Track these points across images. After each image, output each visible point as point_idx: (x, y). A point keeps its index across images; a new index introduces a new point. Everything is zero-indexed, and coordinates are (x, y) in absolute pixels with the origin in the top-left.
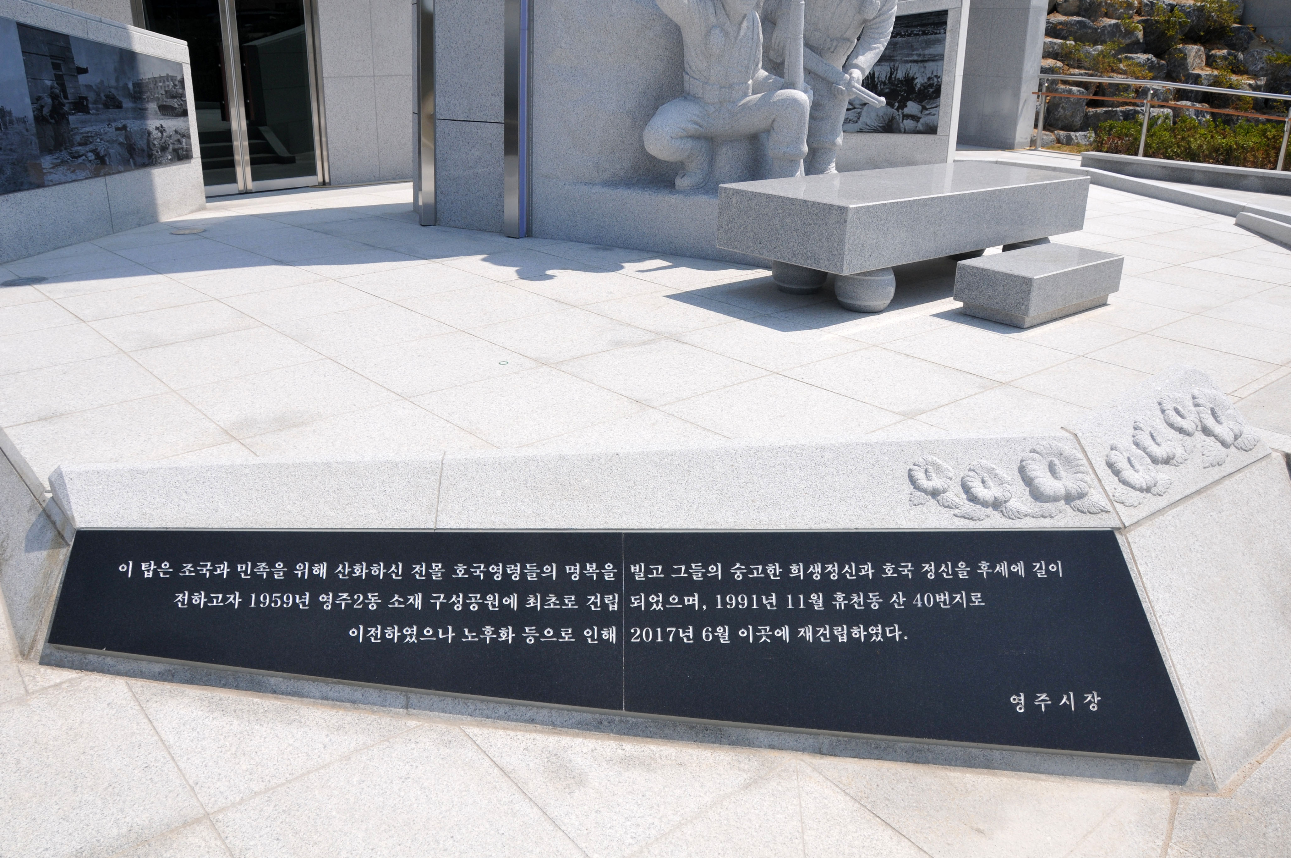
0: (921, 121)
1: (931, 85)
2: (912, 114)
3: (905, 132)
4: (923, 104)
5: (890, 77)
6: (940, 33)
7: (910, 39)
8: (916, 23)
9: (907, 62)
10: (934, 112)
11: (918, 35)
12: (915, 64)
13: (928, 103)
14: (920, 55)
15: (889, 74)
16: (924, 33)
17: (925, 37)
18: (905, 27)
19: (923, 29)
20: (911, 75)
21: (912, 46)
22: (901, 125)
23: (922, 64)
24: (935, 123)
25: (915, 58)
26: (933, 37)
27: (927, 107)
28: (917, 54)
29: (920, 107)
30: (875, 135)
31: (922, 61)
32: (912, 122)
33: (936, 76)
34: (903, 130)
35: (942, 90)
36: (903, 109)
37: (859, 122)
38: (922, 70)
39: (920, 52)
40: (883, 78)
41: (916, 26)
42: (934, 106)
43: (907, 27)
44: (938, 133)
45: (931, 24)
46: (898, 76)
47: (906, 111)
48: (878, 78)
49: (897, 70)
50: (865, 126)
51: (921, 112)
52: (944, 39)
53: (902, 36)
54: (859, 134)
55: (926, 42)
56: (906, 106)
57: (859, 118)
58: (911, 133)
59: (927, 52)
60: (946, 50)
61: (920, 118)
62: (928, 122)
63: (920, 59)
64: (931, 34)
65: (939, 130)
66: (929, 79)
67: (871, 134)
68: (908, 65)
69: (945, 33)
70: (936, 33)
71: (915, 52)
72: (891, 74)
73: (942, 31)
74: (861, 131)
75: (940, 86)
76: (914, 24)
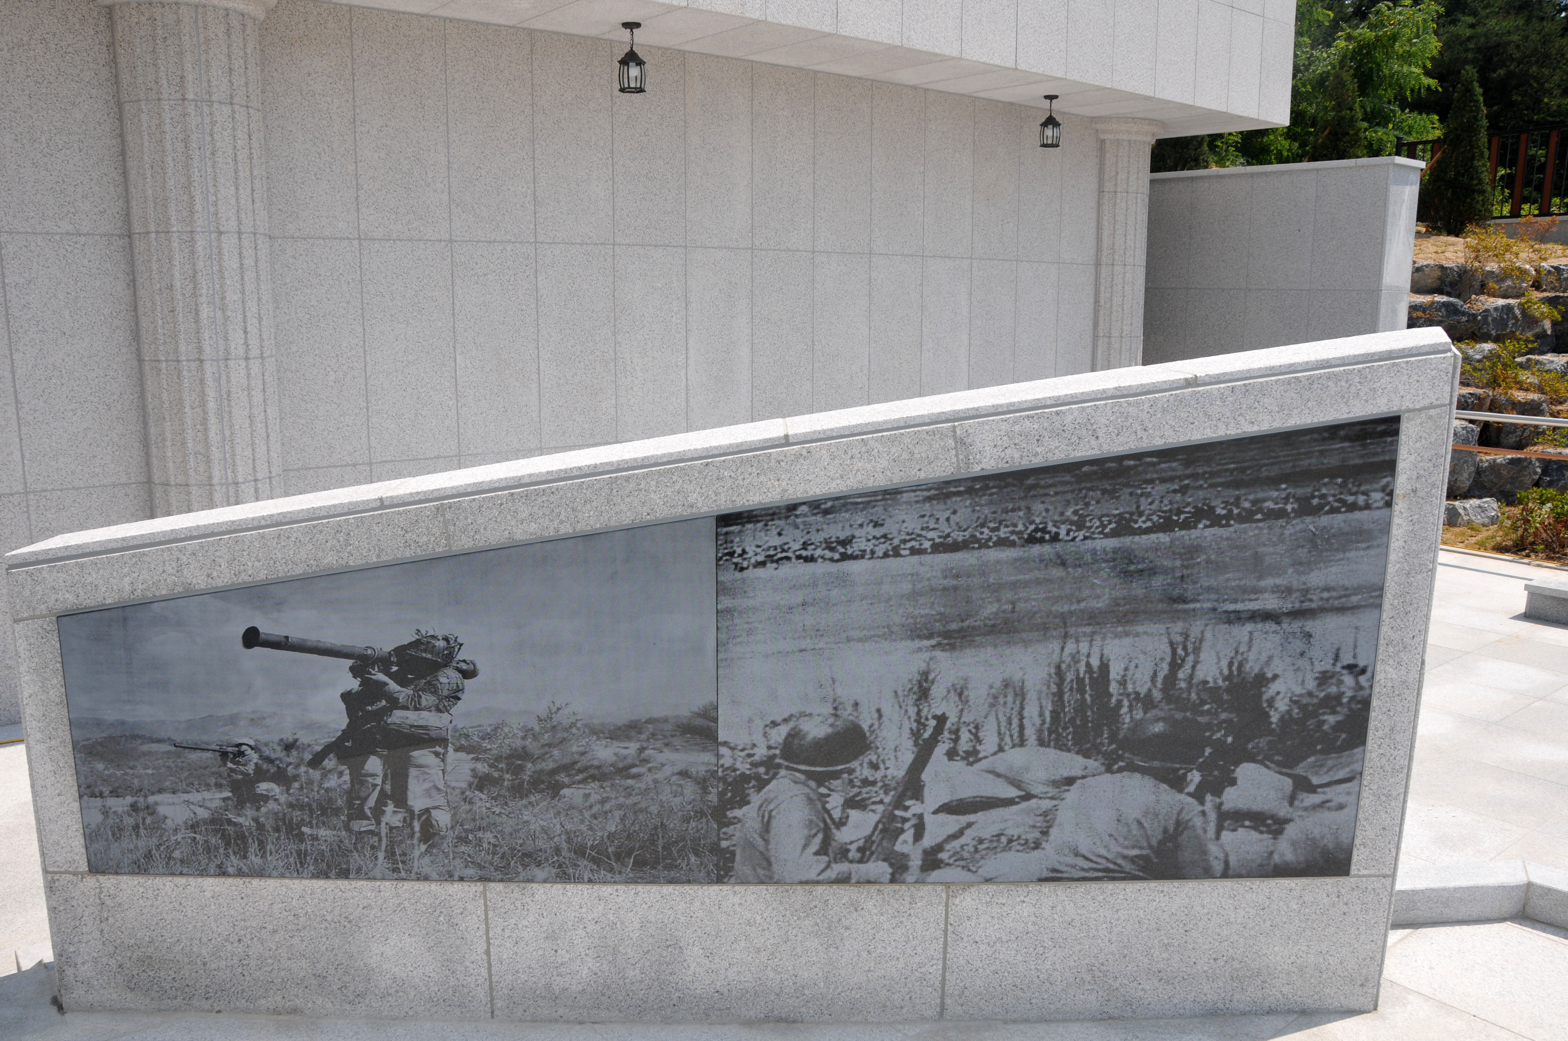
0: (1291, 830)
1: (1332, 702)
2: (1255, 808)
3: (1226, 874)
4: (1300, 770)
5: (1171, 679)
6: (1367, 507)
7: (1250, 531)
8: (1275, 471)
9: (1235, 618)
10: (1342, 799)
11: (1280, 514)
12: (1271, 626)
13: (1317, 767)
14: (1289, 590)
15: (1165, 668)
16: (1306, 509)
17: (1310, 523)
18: (1227, 485)
19: (1300, 492)
20: (1252, 667)
21: (1258, 558)
22: (1213, 849)
23: (1296, 625)
24: (1344, 838)
25: (1270, 603)
26: (1338, 520)
27: (1315, 781)
28: (1276, 590)
29: (1288, 783)
30: (1110, 886)
31: (1296, 614)
32: (1255, 835)
33: (1350, 668)
34: (1218, 867)
35: (1374, 715)
36: (1218, 793)
37: (1048, 847)
38: (1298, 645)
39: (1290, 578)
40: (1141, 682)
41: (1274, 482)
42: (1341, 774)
43: (1237, 484)
44: (1354, 870)
45: (1333, 474)
46: (1200, 675)
47: (1232, 798)
48: (1123, 683)
49: (1197, 650)
50: (1071, 860)
51: (1292, 799)
52: (1386, 529)
53: (1216, 521)
54: (1047, 888)
55: (1312, 539)
56: (1233, 782)
57: (1045, 833)
58: (1250, 875)
59: (1316, 578)
60: (1391, 569)
61: (1288, 821)
62: (1316, 833)
63: (1288, 606)
64: (1334, 511)
65: (1357, 857)
66: (1324, 678)
67: (1094, 886)
68: (1242, 632)
69: (1389, 504)
70: (1353, 507)
71: (1269, 582)
72: (1175, 666)
73: (1377, 496)
74: (1054, 877)
75: (1366, 704)
76: (1264, 473)
